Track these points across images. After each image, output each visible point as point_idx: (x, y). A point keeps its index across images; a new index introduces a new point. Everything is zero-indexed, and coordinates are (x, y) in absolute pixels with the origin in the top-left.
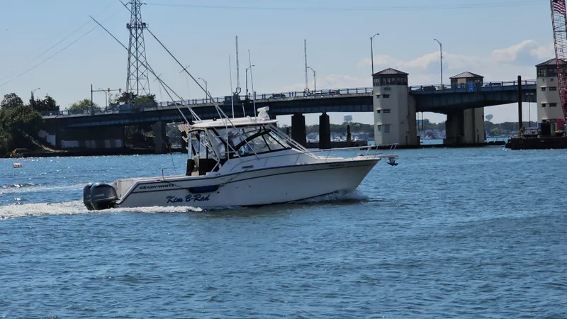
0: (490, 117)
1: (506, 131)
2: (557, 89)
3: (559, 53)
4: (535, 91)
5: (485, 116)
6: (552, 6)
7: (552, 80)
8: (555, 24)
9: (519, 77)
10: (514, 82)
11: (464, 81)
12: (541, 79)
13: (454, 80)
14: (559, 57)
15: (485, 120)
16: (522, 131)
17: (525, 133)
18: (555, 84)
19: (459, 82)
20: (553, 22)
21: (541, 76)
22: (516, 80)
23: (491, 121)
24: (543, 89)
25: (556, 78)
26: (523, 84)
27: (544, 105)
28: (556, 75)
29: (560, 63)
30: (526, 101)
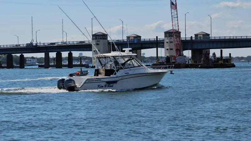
0: (144, 54)
1: (151, 60)
2: (173, 42)
3: (174, 27)
4: (164, 43)
5: (142, 53)
6: (171, 6)
7: (171, 38)
8: (173, 14)
9: (157, 37)
10: (155, 39)
11: (133, 38)
12: (166, 38)
13: (128, 38)
14: (174, 29)
15: (142, 55)
16: (158, 61)
17: (159, 62)
18: (172, 40)
19: (131, 38)
20: (172, 13)
21: (166, 36)
22: (156, 38)
23: (144, 56)
24: (167, 42)
25: (172, 38)
26: (158, 40)
27: (167, 49)
28: (173, 36)
29: (174, 31)
30: (159, 47)
